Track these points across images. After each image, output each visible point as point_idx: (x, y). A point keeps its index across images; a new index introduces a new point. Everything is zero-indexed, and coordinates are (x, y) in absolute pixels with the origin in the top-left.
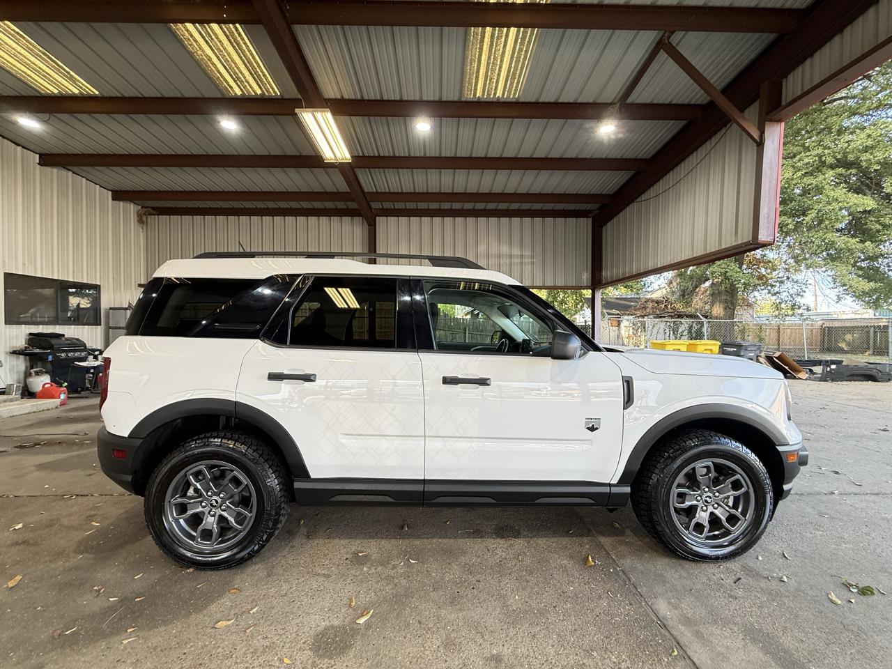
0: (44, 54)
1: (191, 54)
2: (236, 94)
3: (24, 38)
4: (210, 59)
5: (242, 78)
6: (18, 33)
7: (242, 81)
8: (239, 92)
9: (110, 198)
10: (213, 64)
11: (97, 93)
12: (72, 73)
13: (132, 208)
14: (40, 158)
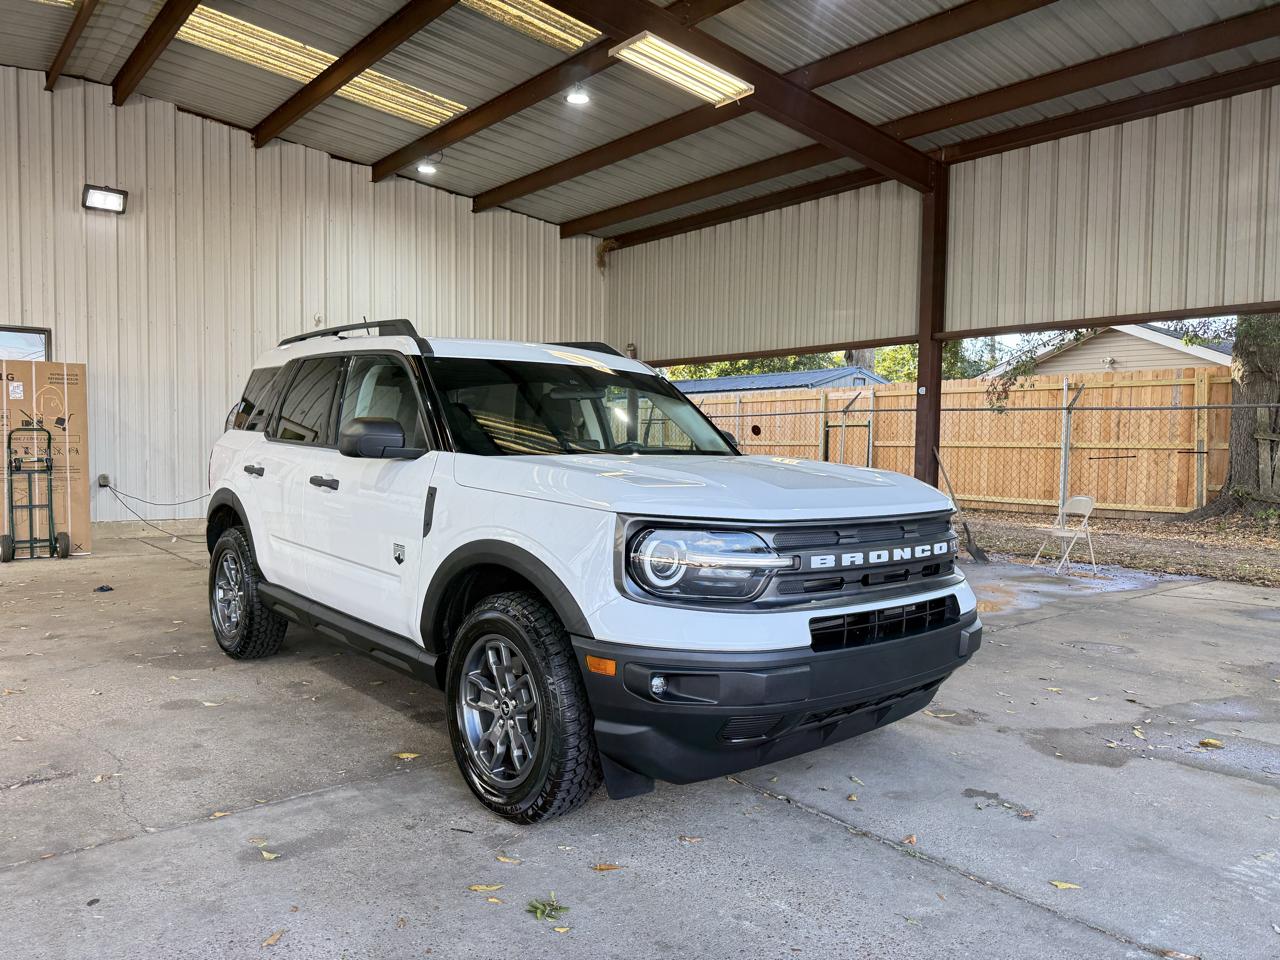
0: (406, 87)
1: (501, 24)
2: (577, 46)
3: (386, 79)
4: (521, 19)
5: (568, 24)
6: (380, 77)
7: (571, 28)
8: (580, 44)
9: (558, 236)
10: (529, 23)
11: (465, 108)
12: (435, 96)
13: (588, 245)
14: (474, 201)
